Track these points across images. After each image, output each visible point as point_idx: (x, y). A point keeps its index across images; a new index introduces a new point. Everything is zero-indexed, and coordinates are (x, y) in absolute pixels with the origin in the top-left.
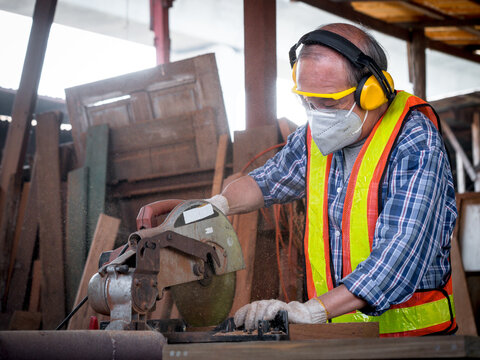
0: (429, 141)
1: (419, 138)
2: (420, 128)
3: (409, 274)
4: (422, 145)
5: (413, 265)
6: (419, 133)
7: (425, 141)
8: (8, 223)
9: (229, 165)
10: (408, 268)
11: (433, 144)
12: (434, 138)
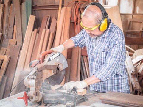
0: (119, 38)
1: (116, 38)
2: (116, 34)
3: (112, 72)
4: (117, 39)
5: (113, 70)
6: (116, 36)
7: (118, 38)
8: (7, 15)
9: (63, 4)
10: (112, 70)
11: (120, 39)
12: (120, 37)
